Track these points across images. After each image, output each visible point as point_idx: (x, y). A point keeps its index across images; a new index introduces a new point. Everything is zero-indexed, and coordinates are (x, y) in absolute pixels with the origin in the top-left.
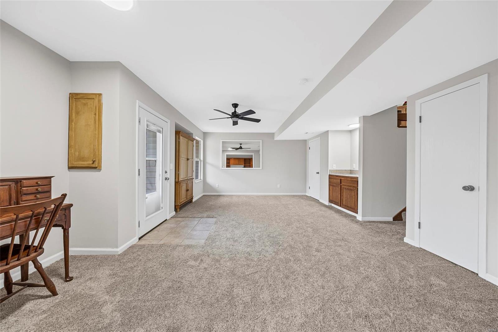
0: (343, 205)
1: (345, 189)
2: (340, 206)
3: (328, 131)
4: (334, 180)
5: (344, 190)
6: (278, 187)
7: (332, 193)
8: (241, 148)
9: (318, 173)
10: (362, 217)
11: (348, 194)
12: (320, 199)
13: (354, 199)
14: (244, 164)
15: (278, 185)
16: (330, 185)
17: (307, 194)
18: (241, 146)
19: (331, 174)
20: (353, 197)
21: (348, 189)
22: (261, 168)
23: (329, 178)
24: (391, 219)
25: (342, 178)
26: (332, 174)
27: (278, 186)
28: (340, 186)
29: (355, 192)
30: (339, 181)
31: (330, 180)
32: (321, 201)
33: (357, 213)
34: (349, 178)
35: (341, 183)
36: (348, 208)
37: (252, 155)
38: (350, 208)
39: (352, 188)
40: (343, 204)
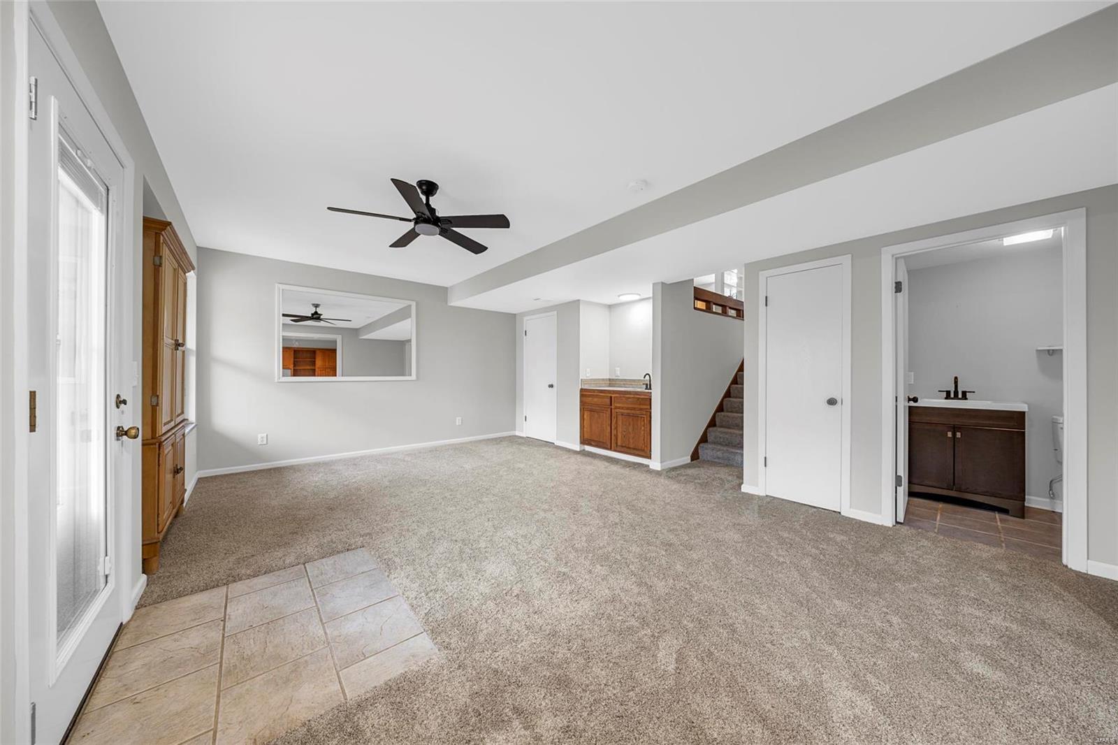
0: (617, 445)
1: (622, 415)
2: (610, 449)
3: (579, 300)
4: (595, 400)
5: (620, 417)
6: (457, 424)
7: (591, 426)
8: (316, 316)
9: (551, 386)
10: (661, 462)
11: (630, 424)
12: (557, 439)
13: (643, 432)
14: (292, 366)
15: (458, 418)
16: (582, 410)
17: (517, 433)
18: (316, 313)
19: (583, 387)
20: (641, 428)
21: (628, 415)
22: (414, 377)
23: (582, 396)
24: (688, 459)
25: (613, 396)
26: (586, 387)
27: (458, 421)
28: (609, 410)
29: (644, 420)
30: (608, 401)
31: (584, 399)
32: (557, 443)
33: (649, 457)
34: (630, 394)
35: (611, 405)
36: (628, 450)
37: (336, 342)
38: (634, 449)
39: (638, 412)
40: (617, 443)
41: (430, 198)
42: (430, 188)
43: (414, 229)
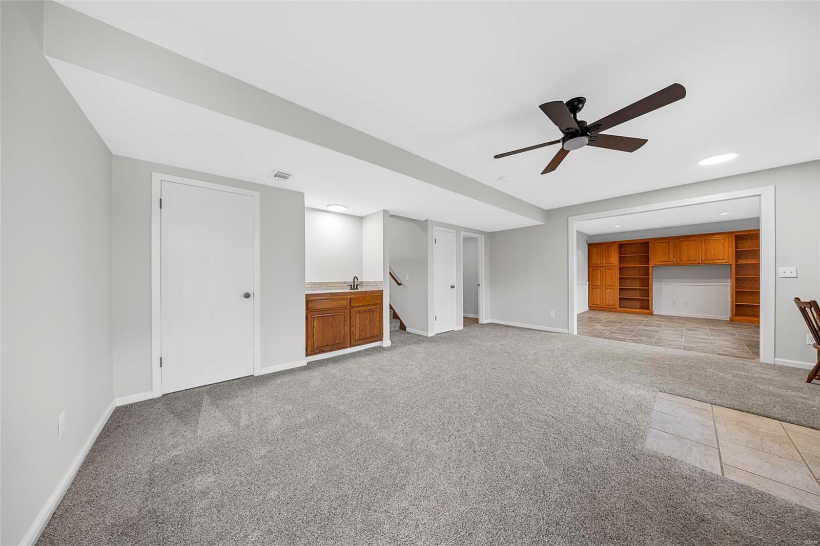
21: (365, 311)
33: (382, 339)
41: (577, 114)
42: (576, 104)
43: (562, 149)
